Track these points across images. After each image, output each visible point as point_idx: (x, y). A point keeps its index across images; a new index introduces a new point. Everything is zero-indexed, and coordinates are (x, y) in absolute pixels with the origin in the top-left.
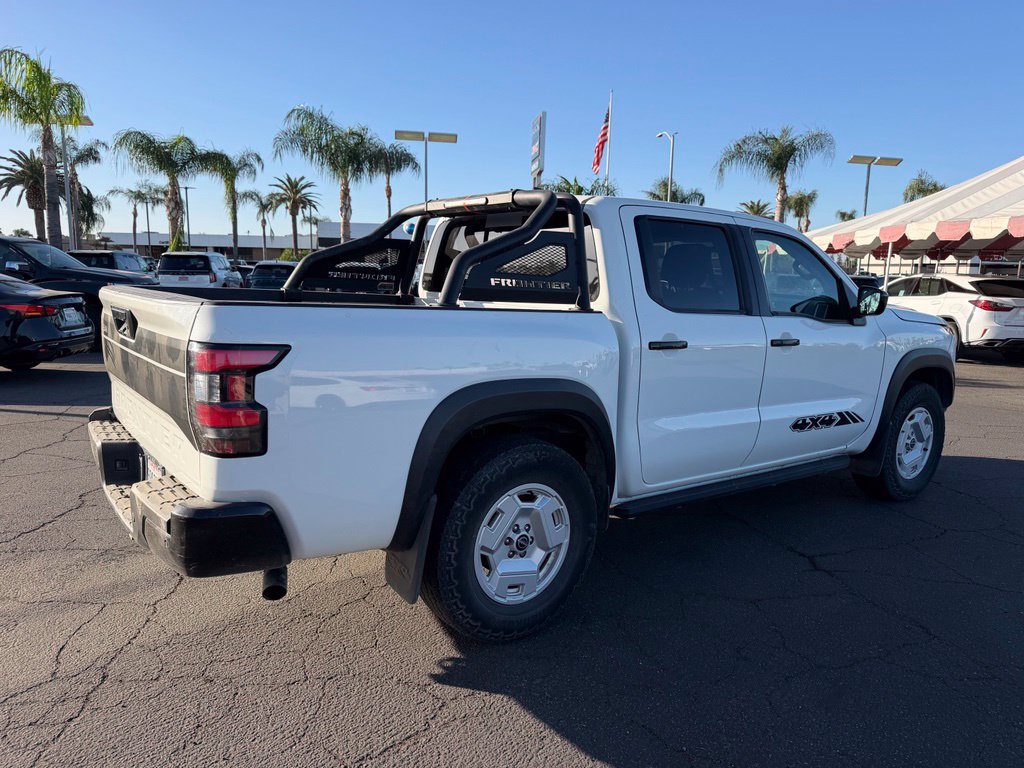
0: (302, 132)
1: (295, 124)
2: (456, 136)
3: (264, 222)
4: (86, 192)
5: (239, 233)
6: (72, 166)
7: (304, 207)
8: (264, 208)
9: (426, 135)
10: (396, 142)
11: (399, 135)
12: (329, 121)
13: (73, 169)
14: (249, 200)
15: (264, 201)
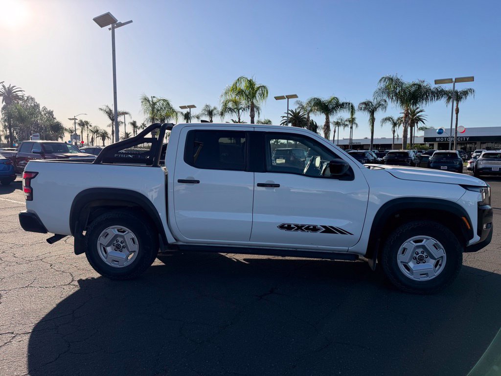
0: (387, 88)
1: (383, 85)
2: (473, 78)
3: (394, 131)
4: (315, 124)
5: (374, 138)
6: (308, 114)
7: (417, 123)
8: (395, 124)
9: (454, 80)
10: (437, 86)
11: (436, 82)
12: (400, 80)
13: (308, 115)
14: (388, 121)
15: (395, 121)
